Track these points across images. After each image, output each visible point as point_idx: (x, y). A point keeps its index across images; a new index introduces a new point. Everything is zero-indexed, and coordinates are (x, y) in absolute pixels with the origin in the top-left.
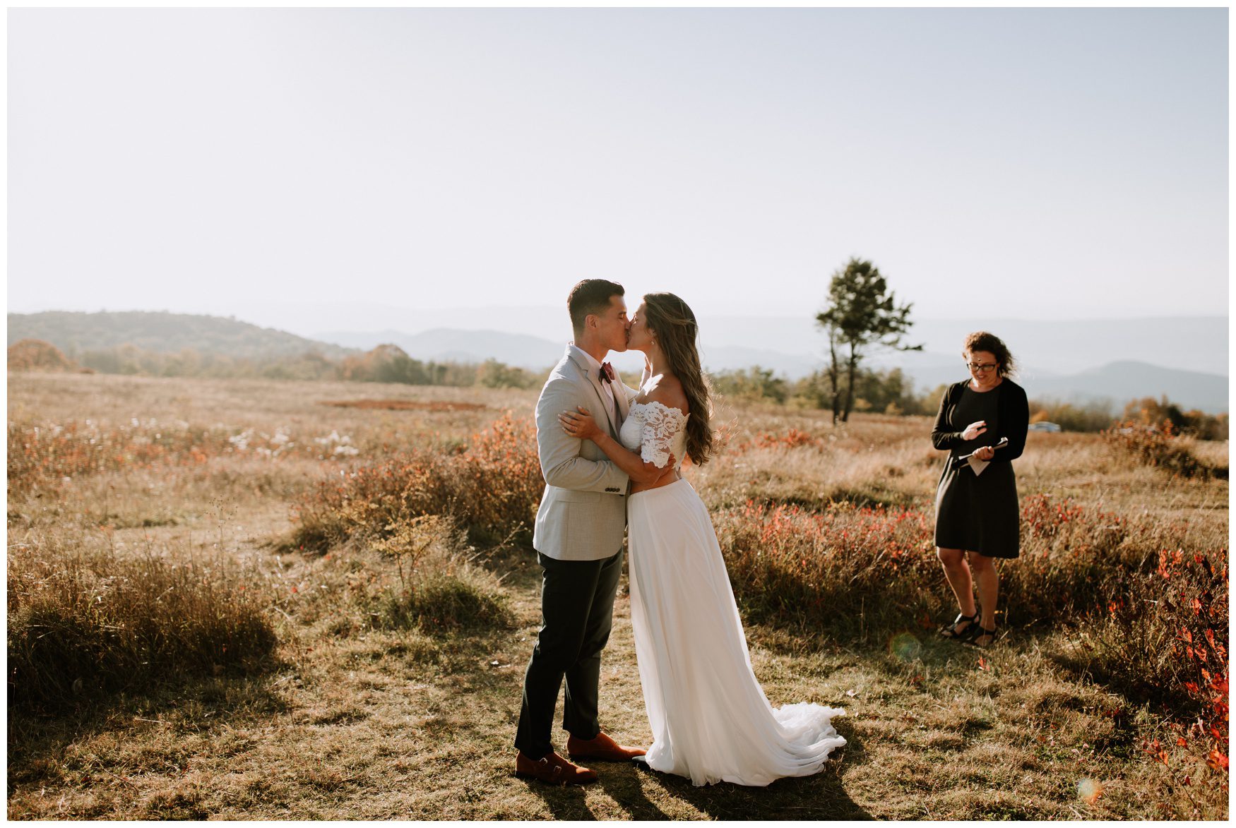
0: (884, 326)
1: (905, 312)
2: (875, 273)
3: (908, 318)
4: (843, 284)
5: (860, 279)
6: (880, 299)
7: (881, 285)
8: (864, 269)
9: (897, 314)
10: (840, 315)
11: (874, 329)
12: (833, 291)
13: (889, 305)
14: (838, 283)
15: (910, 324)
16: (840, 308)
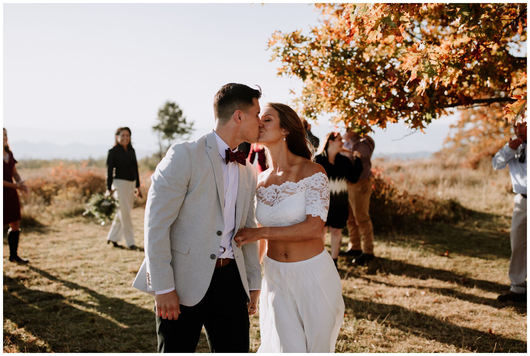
0: (183, 131)
1: (192, 124)
2: (177, 107)
3: (193, 127)
4: (164, 112)
5: (171, 110)
6: (180, 119)
7: (180, 113)
8: (173, 105)
9: (188, 125)
10: (163, 127)
11: (178, 132)
12: (159, 115)
13: (184, 121)
14: (161, 111)
15: (195, 130)
16: (163, 123)
